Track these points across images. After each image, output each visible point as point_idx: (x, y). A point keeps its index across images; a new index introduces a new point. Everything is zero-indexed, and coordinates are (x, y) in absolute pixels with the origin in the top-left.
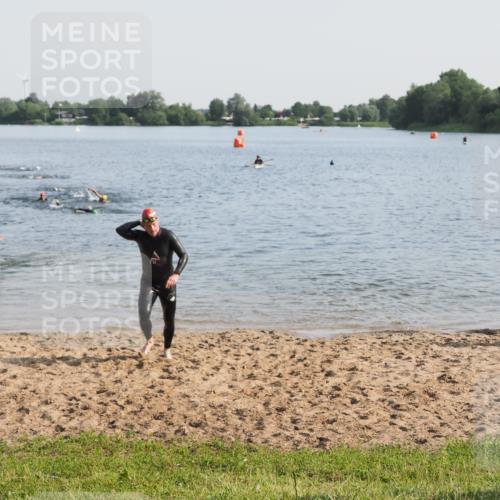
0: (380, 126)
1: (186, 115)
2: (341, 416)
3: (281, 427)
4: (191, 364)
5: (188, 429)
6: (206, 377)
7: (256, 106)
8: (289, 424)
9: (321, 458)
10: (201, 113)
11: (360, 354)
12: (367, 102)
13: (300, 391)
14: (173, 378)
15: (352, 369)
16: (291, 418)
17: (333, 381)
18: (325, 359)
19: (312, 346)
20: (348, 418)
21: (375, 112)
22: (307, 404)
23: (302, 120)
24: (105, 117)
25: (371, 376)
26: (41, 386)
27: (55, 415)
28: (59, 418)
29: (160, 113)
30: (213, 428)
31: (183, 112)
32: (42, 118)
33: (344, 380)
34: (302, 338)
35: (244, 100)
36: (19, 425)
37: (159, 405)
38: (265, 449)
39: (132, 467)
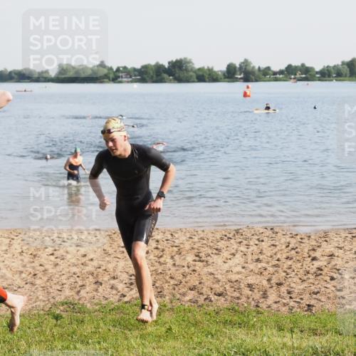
0: (350, 80)
1: (210, 75)
2: (323, 289)
3: (280, 296)
4: (215, 251)
5: (213, 298)
6: (226, 261)
7: (259, 68)
8: (286, 294)
9: (309, 319)
10: (220, 73)
11: (337, 245)
12: (340, 63)
13: (294, 271)
14: (203, 261)
15: (331, 256)
16: (287, 290)
17: (317, 264)
18: (311, 248)
19: (301, 239)
20: (328, 291)
21: (346, 70)
22: (298, 280)
23: (293, 77)
24: (152, 77)
25: (345, 260)
26: (110, 266)
27: (121, 286)
28: (123, 289)
29: (191, 73)
30: (232, 297)
31: (208, 72)
32: (109, 78)
33: (325, 264)
34: (294, 233)
35: (250, 63)
36: (95, 293)
37: (193, 280)
38: (269, 312)
39: (175, 324)
